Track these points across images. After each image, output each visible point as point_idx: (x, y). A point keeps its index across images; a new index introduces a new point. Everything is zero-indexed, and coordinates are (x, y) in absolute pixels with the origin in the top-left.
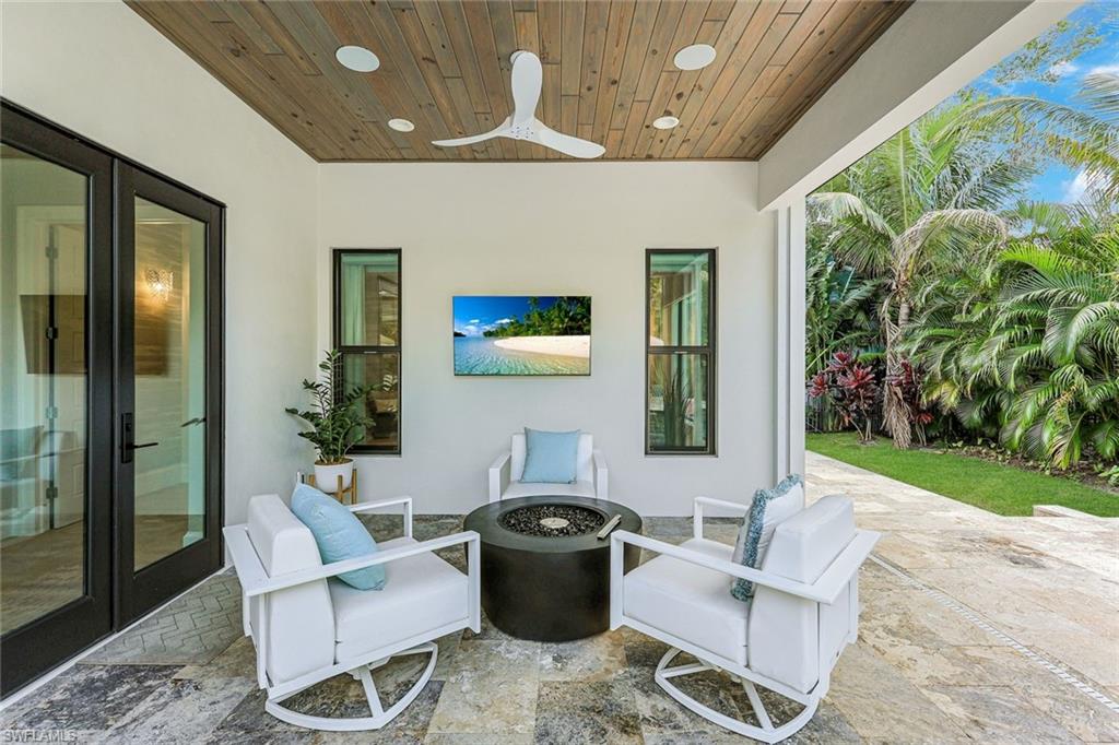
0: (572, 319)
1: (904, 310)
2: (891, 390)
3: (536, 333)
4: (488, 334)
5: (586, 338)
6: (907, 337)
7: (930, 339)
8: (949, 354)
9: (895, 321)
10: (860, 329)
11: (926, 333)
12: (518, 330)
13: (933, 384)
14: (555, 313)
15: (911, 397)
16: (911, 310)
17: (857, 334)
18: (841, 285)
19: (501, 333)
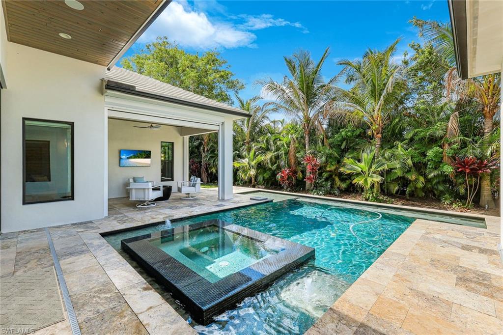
0: (147, 155)
1: (206, 149)
2: (203, 169)
3: (139, 158)
4: (128, 158)
5: (150, 159)
6: (206, 156)
7: (210, 157)
8: (214, 161)
9: (204, 152)
10: (196, 153)
11: (211, 155)
12: (135, 157)
13: (211, 168)
14: (143, 153)
15: (207, 170)
16: (207, 150)
17: (195, 155)
18: (192, 141)
19: (131, 158)
